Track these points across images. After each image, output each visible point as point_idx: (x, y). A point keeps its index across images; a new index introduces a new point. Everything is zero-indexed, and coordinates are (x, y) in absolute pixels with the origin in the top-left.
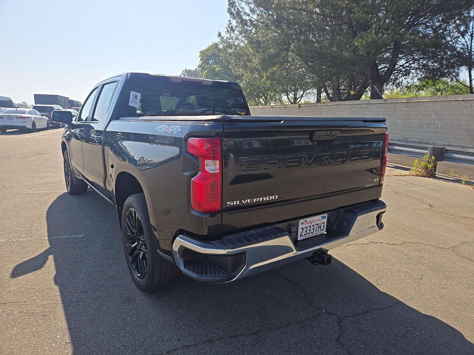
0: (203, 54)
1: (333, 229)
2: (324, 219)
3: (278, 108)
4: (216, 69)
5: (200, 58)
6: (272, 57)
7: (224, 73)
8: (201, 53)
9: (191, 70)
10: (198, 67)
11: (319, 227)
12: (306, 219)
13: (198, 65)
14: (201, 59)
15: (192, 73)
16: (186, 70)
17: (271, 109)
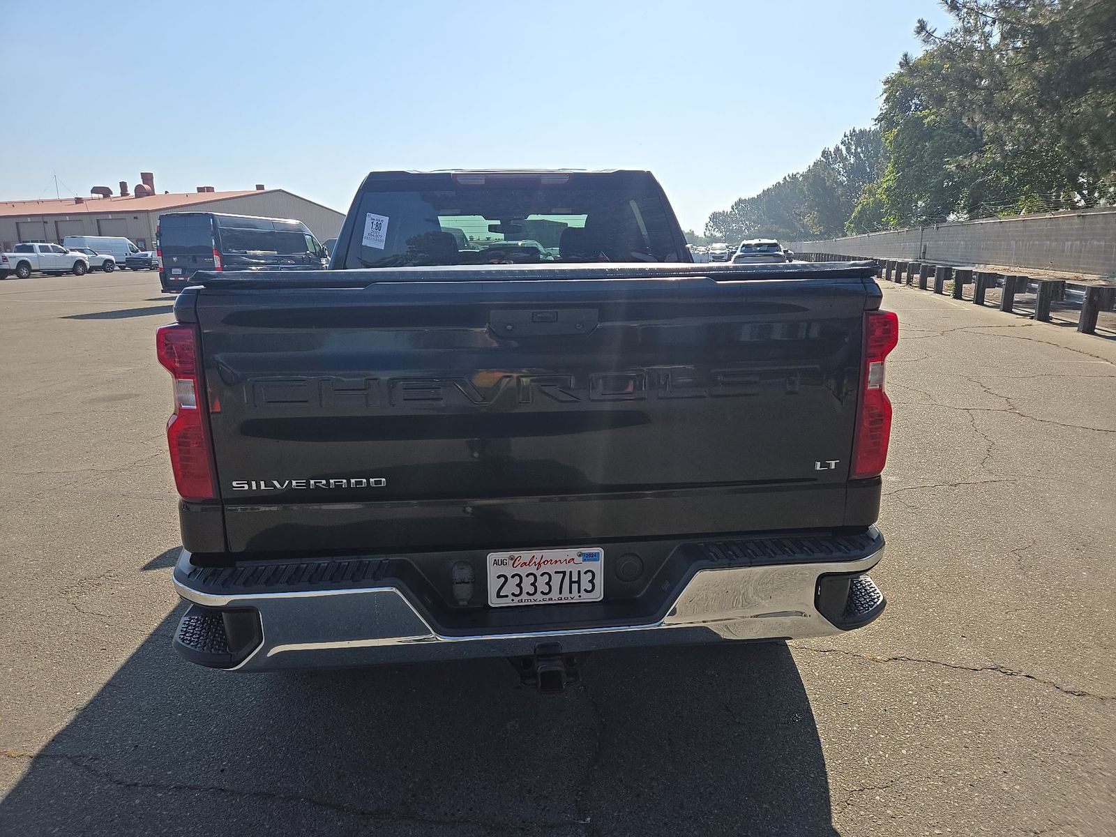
0: (892, 84)
1: (638, 596)
2: (589, 560)
3: (1100, 219)
4: (926, 121)
5: (885, 95)
6: (1079, 68)
7: (949, 128)
8: (886, 83)
9: (868, 130)
10: (876, 120)
11: (571, 582)
12: (515, 554)
13: (877, 114)
14: (887, 100)
15: (869, 138)
16: (854, 131)
17: (1077, 220)
